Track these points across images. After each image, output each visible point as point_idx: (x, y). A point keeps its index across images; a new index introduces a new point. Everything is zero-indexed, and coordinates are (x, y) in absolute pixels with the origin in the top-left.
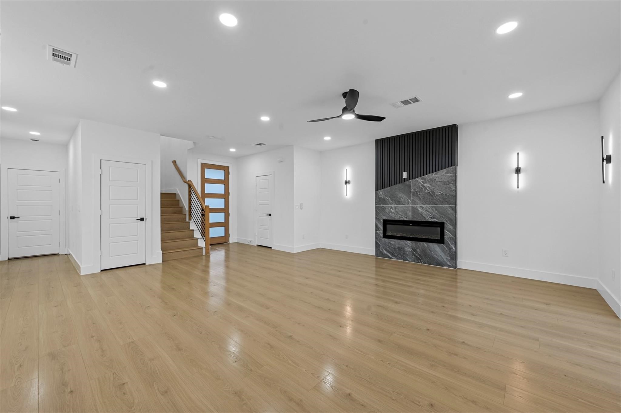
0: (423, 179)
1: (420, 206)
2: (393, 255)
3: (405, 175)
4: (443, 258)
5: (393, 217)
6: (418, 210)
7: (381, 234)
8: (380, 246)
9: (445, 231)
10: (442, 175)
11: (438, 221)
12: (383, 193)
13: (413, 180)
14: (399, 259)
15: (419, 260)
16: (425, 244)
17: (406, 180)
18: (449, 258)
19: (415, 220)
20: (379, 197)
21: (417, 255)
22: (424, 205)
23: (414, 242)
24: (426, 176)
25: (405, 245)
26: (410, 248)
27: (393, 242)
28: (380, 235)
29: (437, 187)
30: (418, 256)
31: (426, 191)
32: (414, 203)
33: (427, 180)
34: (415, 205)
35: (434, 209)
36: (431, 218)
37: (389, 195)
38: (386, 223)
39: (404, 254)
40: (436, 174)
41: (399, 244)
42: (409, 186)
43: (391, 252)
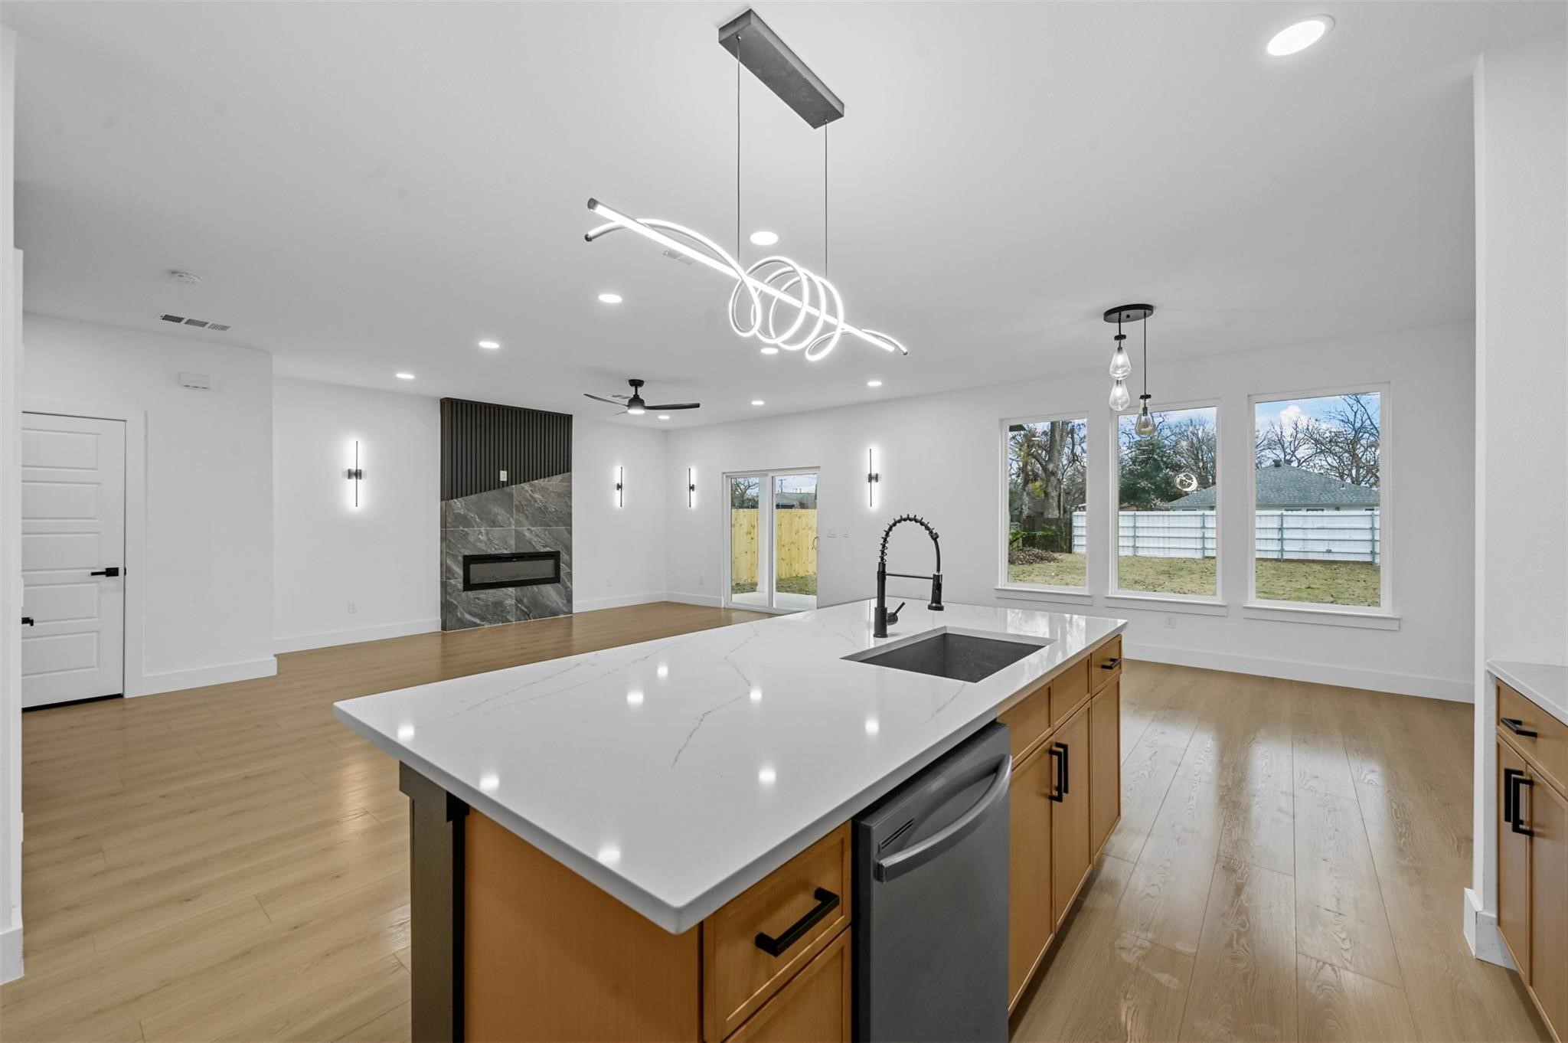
0: (531, 486)
1: (528, 529)
2: (483, 619)
3: (503, 476)
4: (558, 604)
5: (483, 550)
6: (524, 535)
7: (458, 585)
8: (456, 608)
9: (561, 564)
10: (554, 482)
11: (552, 550)
12: (462, 505)
13: (518, 486)
14: (495, 623)
15: (526, 615)
16: (535, 588)
17: (505, 484)
18: (565, 602)
19: (521, 551)
20: (455, 512)
21: (523, 608)
22: (533, 526)
23: (518, 589)
24: (536, 481)
25: (504, 596)
26: (512, 599)
27: (483, 595)
28: (456, 586)
29: (550, 500)
30: (525, 610)
31: (536, 505)
32: (518, 523)
33: (537, 489)
34: (520, 526)
35: (547, 533)
36: (543, 546)
37: (476, 510)
38: (469, 561)
39: (502, 612)
40: (549, 481)
41: (494, 597)
42: (511, 496)
43: (479, 614)
